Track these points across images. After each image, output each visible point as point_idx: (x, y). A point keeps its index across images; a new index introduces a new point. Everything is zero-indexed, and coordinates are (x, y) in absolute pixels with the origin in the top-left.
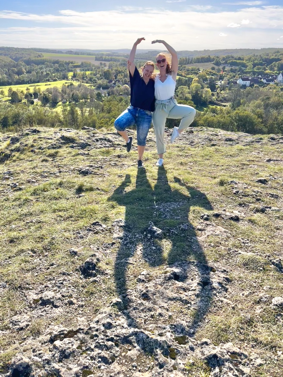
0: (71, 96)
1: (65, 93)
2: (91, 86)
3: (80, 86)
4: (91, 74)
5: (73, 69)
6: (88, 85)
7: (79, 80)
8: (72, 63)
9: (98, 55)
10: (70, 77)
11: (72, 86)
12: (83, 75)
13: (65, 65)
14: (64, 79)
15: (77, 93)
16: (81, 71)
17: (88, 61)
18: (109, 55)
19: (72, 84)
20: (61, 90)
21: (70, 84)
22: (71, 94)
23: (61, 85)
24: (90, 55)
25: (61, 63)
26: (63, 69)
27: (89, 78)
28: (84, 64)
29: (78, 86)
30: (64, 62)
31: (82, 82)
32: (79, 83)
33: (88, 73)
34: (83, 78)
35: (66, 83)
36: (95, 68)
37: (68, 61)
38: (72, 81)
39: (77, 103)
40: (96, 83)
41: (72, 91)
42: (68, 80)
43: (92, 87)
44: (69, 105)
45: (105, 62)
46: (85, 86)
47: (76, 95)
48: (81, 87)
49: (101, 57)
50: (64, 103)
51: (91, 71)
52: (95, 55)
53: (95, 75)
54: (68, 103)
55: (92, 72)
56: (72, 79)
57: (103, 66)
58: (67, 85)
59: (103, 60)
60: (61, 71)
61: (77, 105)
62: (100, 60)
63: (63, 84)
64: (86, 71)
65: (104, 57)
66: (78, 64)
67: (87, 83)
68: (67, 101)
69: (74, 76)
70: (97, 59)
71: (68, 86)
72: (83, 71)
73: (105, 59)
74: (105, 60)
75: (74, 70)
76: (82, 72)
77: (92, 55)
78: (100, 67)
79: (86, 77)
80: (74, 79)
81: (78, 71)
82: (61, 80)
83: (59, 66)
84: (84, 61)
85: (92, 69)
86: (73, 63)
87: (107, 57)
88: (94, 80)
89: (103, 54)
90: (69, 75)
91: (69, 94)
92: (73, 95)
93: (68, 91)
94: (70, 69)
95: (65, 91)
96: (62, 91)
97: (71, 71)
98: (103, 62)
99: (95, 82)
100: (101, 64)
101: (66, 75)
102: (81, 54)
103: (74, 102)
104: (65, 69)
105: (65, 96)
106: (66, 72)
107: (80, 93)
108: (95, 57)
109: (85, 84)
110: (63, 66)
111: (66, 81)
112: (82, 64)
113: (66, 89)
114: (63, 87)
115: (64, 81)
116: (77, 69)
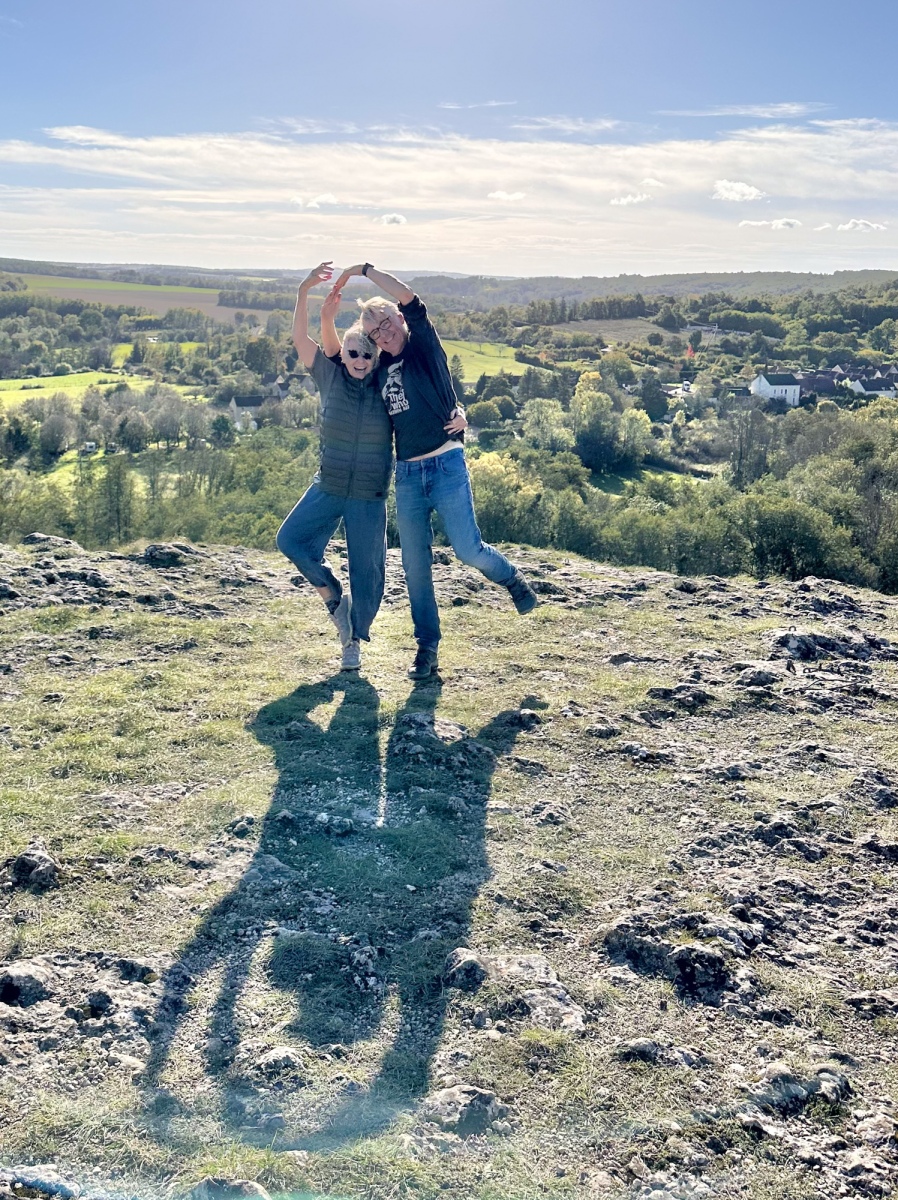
0: (115, 428)
1: (95, 418)
2: (195, 394)
3: (152, 393)
4: (200, 351)
5: (134, 334)
6: (186, 389)
7: (150, 373)
8: (130, 312)
9: (230, 286)
10: (119, 363)
11: (125, 394)
12: (170, 354)
13: (104, 319)
14: (95, 367)
15: (139, 418)
16: (164, 340)
17: (193, 309)
18: (268, 288)
19: (122, 387)
20: (80, 406)
21: (114, 385)
22: (118, 420)
23: (83, 389)
24: (201, 286)
25: (89, 311)
26: (97, 331)
27: (189, 367)
28: (176, 316)
29: (147, 392)
30: (103, 309)
31: (164, 380)
32: (152, 383)
33: (188, 348)
34: (168, 366)
35: (100, 383)
36: (216, 333)
37: (115, 307)
38: (126, 377)
39: (136, 455)
40: (214, 382)
41: (120, 410)
42: (110, 372)
43: (200, 397)
44: (104, 462)
45: (253, 312)
46: (174, 393)
47: (134, 425)
48: (158, 397)
49: (240, 295)
50: (84, 453)
51: (201, 341)
52: (218, 288)
53: (213, 355)
54: (101, 453)
55: (203, 345)
56: (124, 367)
57: (247, 326)
58: (103, 388)
59: (244, 305)
60: (89, 339)
61: (136, 460)
62: (234, 305)
63: (91, 386)
64: (181, 340)
65: (251, 294)
66: (153, 318)
67: (182, 382)
68: (98, 446)
69: (136, 358)
70: (223, 301)
71: (109, 393)
72: (171, 340)
73: (255, 299)
74: (256, 305)
75: (138, 337)
76: (167, 346)
77: (208, 286)
78: (235, 326)
79: (181, 361)
80: (135, 368)
81: (152, 341)
82: (84, 371)
83: (82, 323)
84: (175, 306)
85: (206, 335)
86: (137, 312)
87: (263, 294)
88: (208, 373)
89: (247, 285)
90: (114, 354)
91: (108, 424)
92: (122, 426)
93: (105, 410)
94: (122, 332)
95: (96, 411)
96: (84, 410)
97: (127, 340)
98: (247, 312)
99: (210, 379)
100: (239, 318)
101: (105, 353)
102: (169, 283)
103: (123, 452)
104: (105, 334)
105: (94, 429)
106: (104, 343)
107: (150, 418)
108: (218, 292)
109: (174, 387)
110: (98, 323)
111: (103, 376)
112: (170, 316)
113: (98, 403)
114: (88, 396)
115: (94, 377)
116: (148, 333)
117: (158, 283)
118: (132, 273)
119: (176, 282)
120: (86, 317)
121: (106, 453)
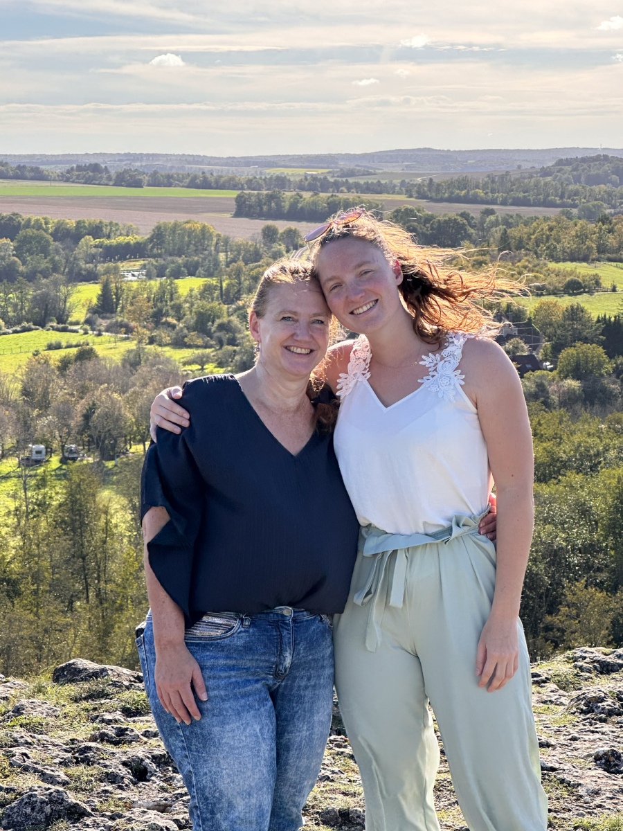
0: (76, 421)
1: (44, 405)
2: (202, 361)
3: (133, 362)
4: (207, 291)
5: (101, 268)
6: (187, 353)
7: (129, 330)
8: (96, 231)
9: (252, 184)
10: (79, 315)
11: (89, 365)
12: (160, 298)
13: (54, 245)
14: (41, 323)
15: (113, 402)
16: (149, 276)
17: (198, 221)
18: (315, 185)
19: (86, 354)
20: (19, 386)
21: (74, 351)
22: (80, 408)
23: (24, 359)
24: (206, 185)
25: (30, 232)
26: (44, 264)
27: (190, 318)
28: (168, 238)
29: (125, 361)
30: (51, 229)
31: (152, 341)
32: (132, 345)
33: (188, 286)
34: (157, 318)
35: (51, 347)
36: (234, 261)
37: (71, 223)
38: (91, 338)
39: (110, 464)
40: (232, 342)
41: (83, 391)
42: (64, 330)
43: (210, 367)
44: (61, 475)
45: (293, 225)
46: (168, 361)
47: (107, 416)
48: (143, 369)
49: (271, 197)
50: (31, 463)
51: (210, 275)
52: (234, 187)
53: (229, 297)
54: (55, 462)
55: (213, 281)
56: (88, 322)
57: (283, 247)
58: (56, 356)
59: (279, 215)
60: (31, 277)
61: (109, 473)
62: (261, 215)
63: (36, 354)
64: (177, 274)
65: (288, 195)
66: (131, 239)
67: (179, 343)
68: (50, 451)
69: (106, 306)
70: (244, 209)
71: (65, 364)
72: (160, 275)
73: (294, 205)
74: (297, 213)
75: (107, 272)
76: (155, 284)
77: (219, 186)
78: (262, 249)
79: (178, 308)
80: (104, 323)
81: (131, 275)
82: (25, 330)
83: (19, 252)
84: (169, 219)
85: (216, 263)
86: (106, 231)
87: (307, 195)
88: (222, 327)
89: (282, 182)
90: (72, 300)
91: (64, 414)
92: (87, 417)
93: (60, 391)
94: (82, 264)
95: (45, 394)
96: (26, 392)
97: (91, 277)
98: (282, 226)
99: (225, 336)
100: (270, 234)
101: (56, 299)
102: (155, 183)
103: (91, 460)
104: (55, 269)
105: (43, 423)
106: (56, 284)
107: (131, 402)
108: (234, 194)
109: (168, 352)
110: (44, 251)
111: (55, 337)
112: (159, 235)
113: (48, 381)
114: (31, 370)
115: (40, 338)
116: (124, 266)
117: (138, 184)
118: (95, 168)
119: (168, 181)
120: (26, 241)
121: (64, 461)
